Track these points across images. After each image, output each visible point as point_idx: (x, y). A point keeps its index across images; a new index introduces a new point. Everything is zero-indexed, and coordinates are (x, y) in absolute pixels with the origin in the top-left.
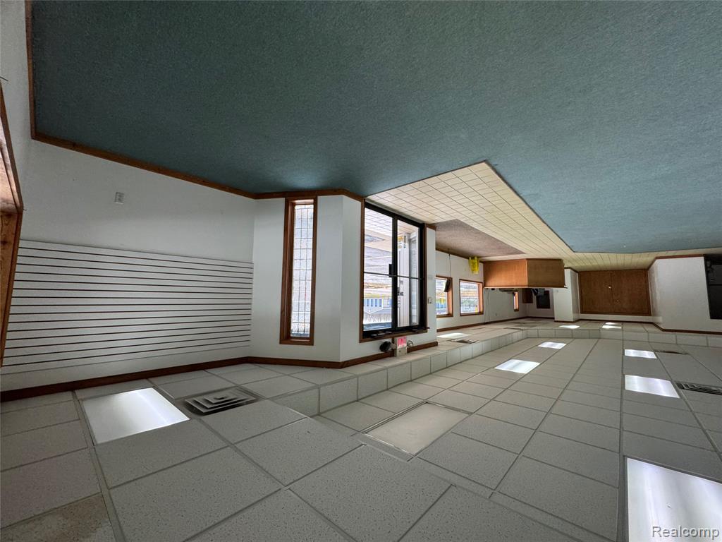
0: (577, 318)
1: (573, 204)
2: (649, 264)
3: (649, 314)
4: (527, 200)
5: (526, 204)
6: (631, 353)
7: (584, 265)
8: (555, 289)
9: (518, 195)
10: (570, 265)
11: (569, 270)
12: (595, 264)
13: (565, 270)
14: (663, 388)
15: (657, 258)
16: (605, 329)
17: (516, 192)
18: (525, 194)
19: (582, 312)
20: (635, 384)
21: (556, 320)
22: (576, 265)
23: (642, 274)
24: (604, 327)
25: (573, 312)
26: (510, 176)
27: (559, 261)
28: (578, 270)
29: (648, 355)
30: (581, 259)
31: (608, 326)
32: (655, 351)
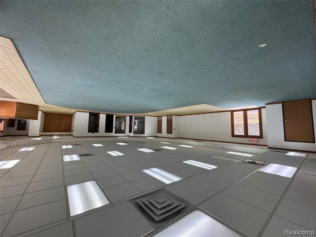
0: (41, 134)
1: (54, 83)
2: (73, 113)
3: (70, 131)
4: (30, 72)
5: (30, 73)
6: (64, 147)
7: (49, 110)
8: (31, 120)
9: (26, 67)
10: (41, 109)
11: (41, 111)
12: (54, 110)
13: (39, 111)
14: (75, 158)
15: (77, 111)
16: (53, 139)
17: (25, 65)
18: (31, 69)
19: (43, 132)
20: (67, 158)
21: (29, 136)
22: (45, 110)
23: (70, 116)
24: (53, 138)
25: (39, 132)
26: (24, 56)
27: (37, 106)
28: (45, 112)
29: (70, 147)
30: (48, 107)
31: (55, 137)
32: (72, 145)
